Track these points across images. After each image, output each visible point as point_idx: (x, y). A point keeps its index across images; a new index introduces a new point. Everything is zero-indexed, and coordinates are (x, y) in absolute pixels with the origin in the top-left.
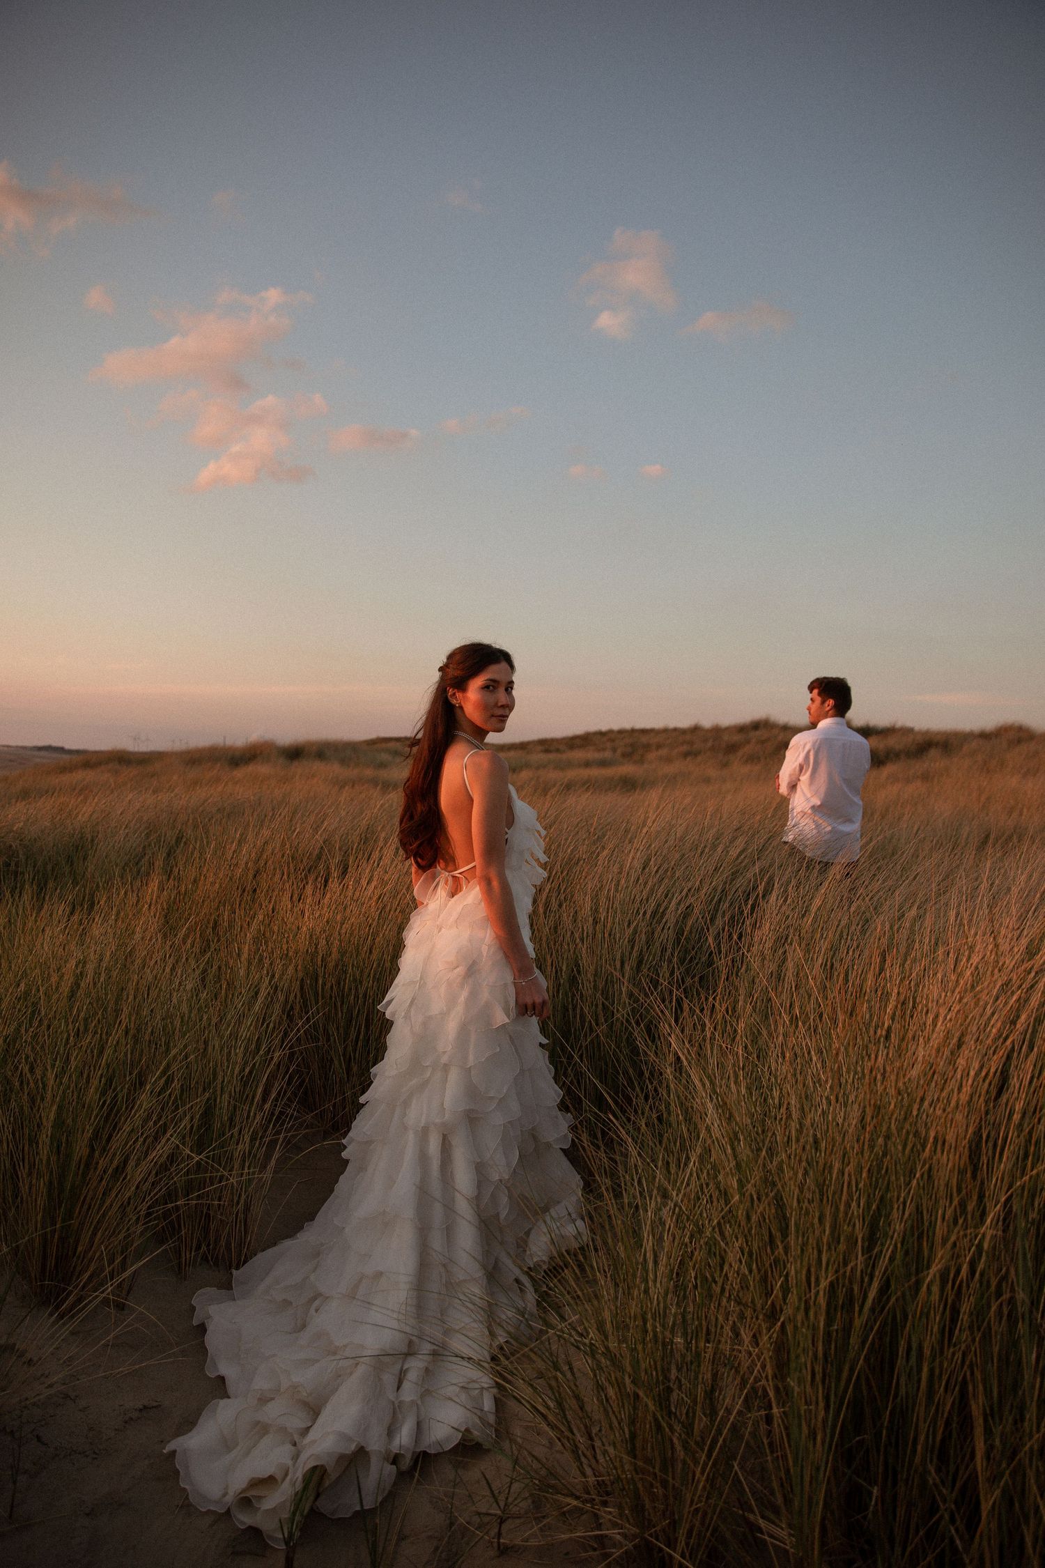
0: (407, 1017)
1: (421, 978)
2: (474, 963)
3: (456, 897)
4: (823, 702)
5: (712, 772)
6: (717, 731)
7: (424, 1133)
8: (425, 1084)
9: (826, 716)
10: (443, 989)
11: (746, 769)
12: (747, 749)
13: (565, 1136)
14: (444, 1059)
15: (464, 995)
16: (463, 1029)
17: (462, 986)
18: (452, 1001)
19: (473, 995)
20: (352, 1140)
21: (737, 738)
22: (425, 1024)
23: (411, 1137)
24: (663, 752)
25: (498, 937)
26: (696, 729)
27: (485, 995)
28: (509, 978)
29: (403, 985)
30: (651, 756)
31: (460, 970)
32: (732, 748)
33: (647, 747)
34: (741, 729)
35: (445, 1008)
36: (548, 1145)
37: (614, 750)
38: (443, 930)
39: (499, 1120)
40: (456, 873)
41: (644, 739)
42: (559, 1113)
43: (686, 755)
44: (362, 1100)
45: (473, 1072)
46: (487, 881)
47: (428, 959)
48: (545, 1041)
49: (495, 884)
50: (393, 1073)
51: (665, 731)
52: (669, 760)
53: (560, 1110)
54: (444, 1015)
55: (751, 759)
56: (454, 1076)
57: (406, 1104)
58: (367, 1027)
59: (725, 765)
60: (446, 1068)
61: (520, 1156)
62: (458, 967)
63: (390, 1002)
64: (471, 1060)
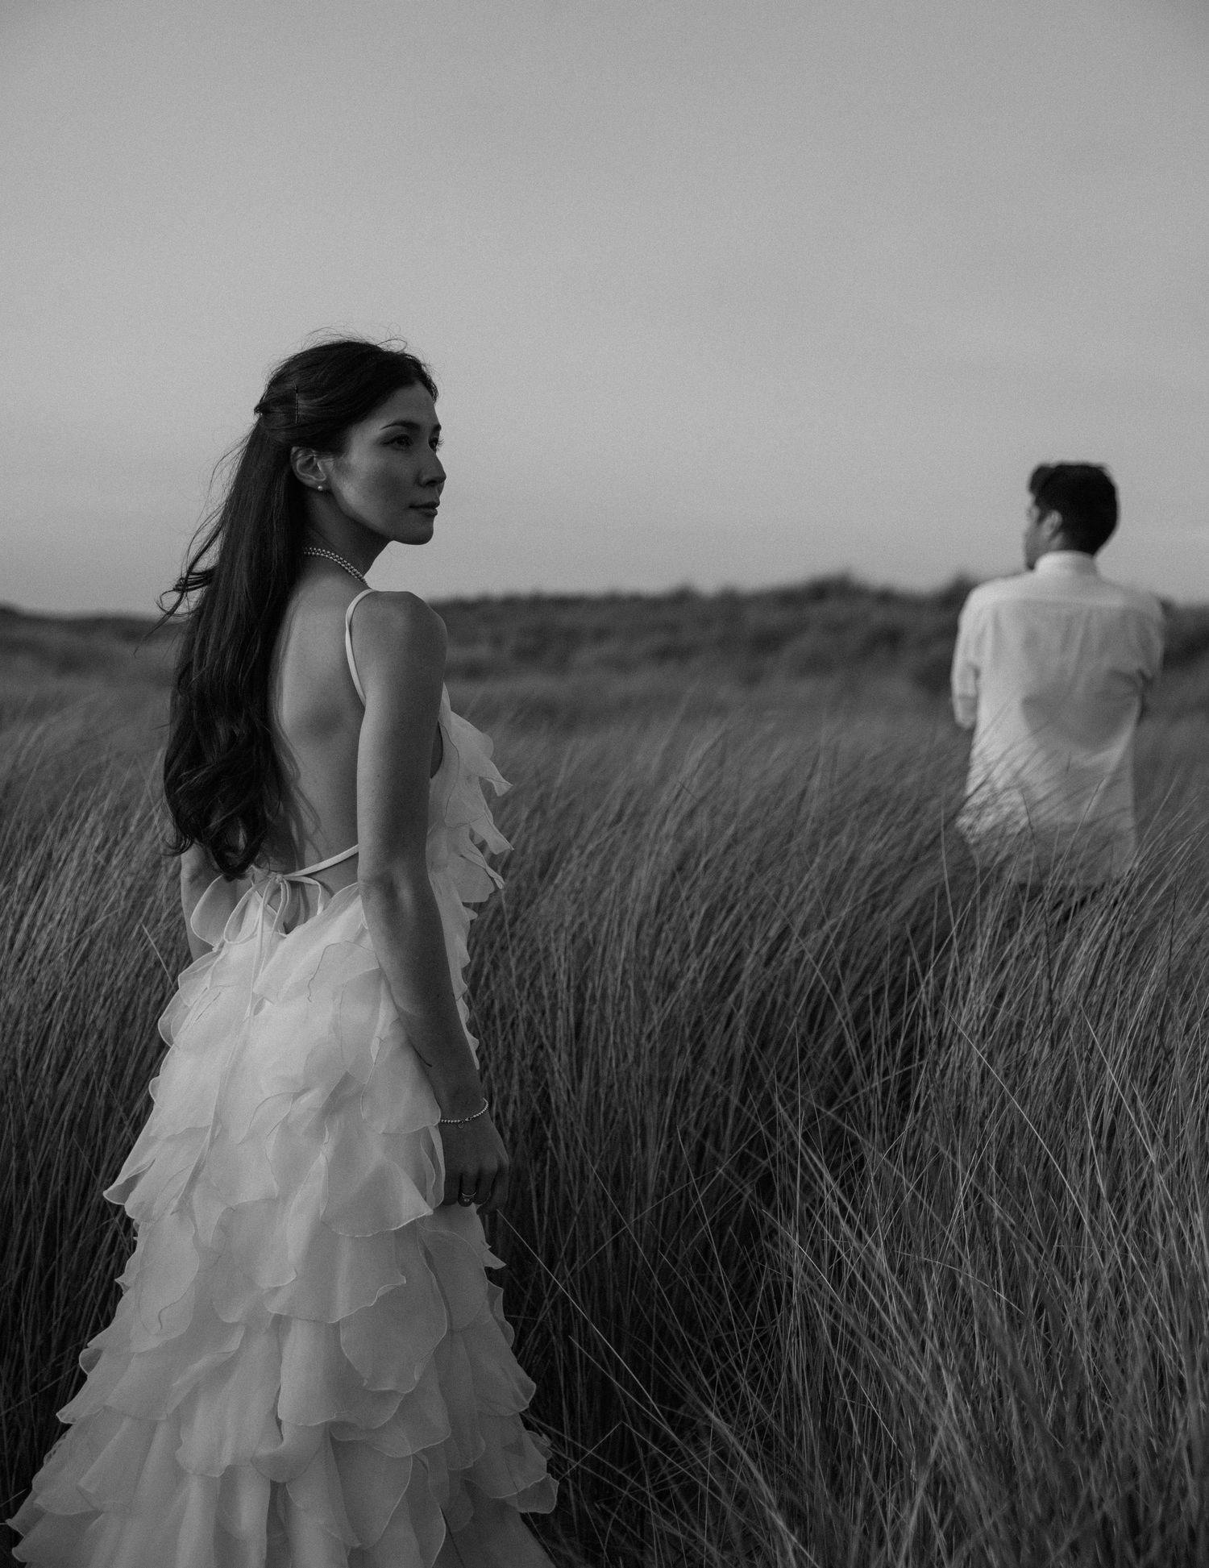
0: (184, 1209)
1: (218, 1118)
2: (346, 1080)
3: (297, 931)
4: (1041, 519)
5: (726, 692)
6: (731, 604)
7: (225, 1488)
8: (222, 1371)
9: (1047, 550)
10: (271, 1145)
11: (805, 689)
12: (805, 643)
13: (543, 1485)
14: (275, 1307)
15: (322, 1159)
16: (322, 1235)
17: (317, 1133)
18: (292, 1169)
19: (345, 1158)
20: (39, 1515)
21: (776, 618)
22: (224, 1228)
23: (194, 1500)
24: (611, 648)
25: (402, 1020)
26: (683, 598)
27: (374, 1154)
28: (431, 1117)
29: (170, 1139)
30: (586, 655)
31: (313, 1099)
32: (768, 642)
33: (573, 637)
34: (787, 598)
35: (276, 1187)
36: (502, 1507)
37: (497, 641)
38: (267, 1004)
39: (401, 1445)
40: (298, 875)
41: (566, 619)
42: (527, 1435)
43: (663, 655)
44: (63, 1415)
45: (343, 1337)
46: (386, 888)
47: (232, 1075)
48: (498, 1264)
49: (405, 894)
50: (152, 1343)
51: (613, 601)
52: (622, 666)
53: (528, 1425)
54: (274, 1203)
55: (815, 665)
56: (299, 1346)
57: (181, 1418)
58: (49, 1253)
59: (752, 679)
60: (280, 1324)
61: (449, 1533)
62: (306, 1090)
63: (132, 1183)
64: (342, 1310)
